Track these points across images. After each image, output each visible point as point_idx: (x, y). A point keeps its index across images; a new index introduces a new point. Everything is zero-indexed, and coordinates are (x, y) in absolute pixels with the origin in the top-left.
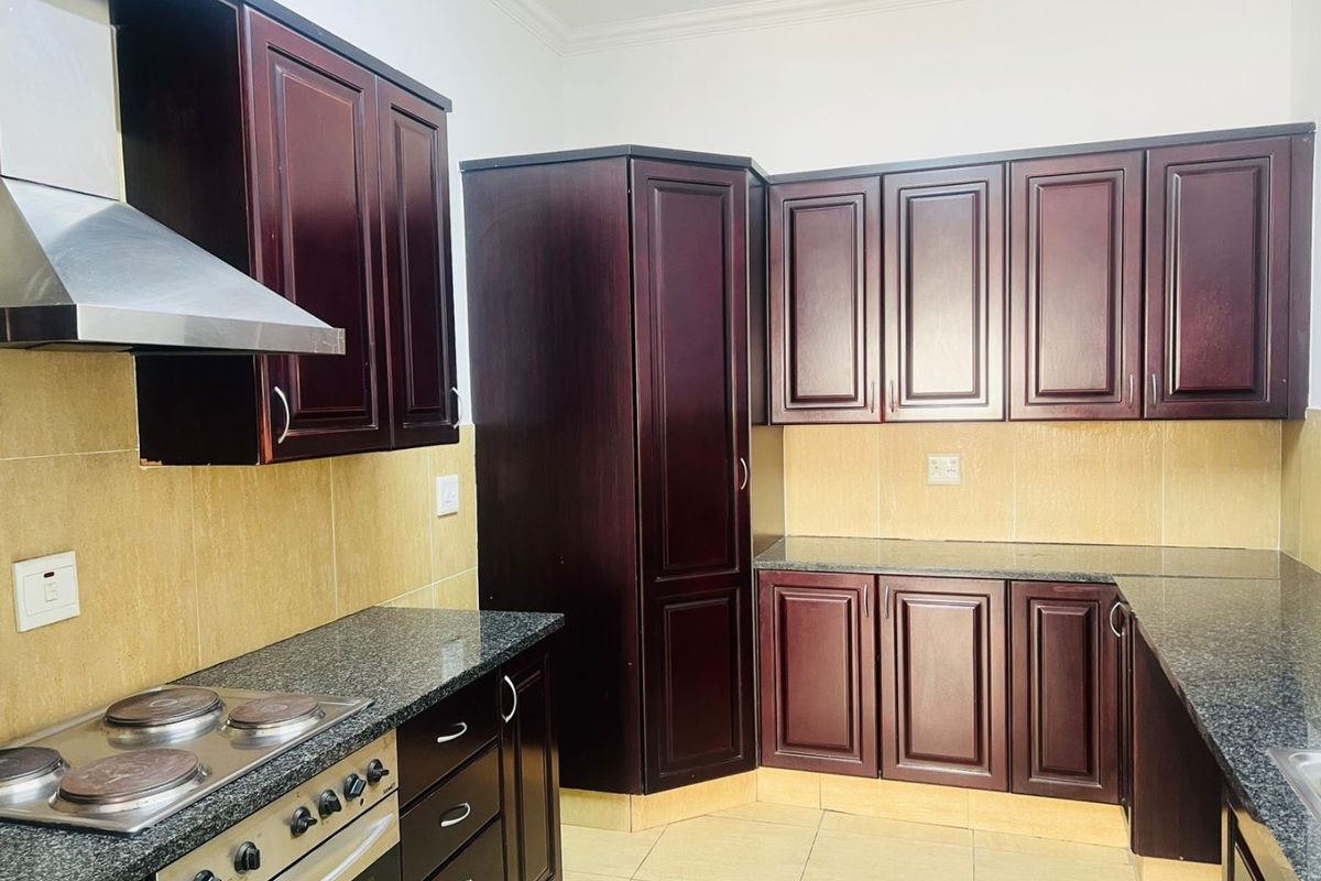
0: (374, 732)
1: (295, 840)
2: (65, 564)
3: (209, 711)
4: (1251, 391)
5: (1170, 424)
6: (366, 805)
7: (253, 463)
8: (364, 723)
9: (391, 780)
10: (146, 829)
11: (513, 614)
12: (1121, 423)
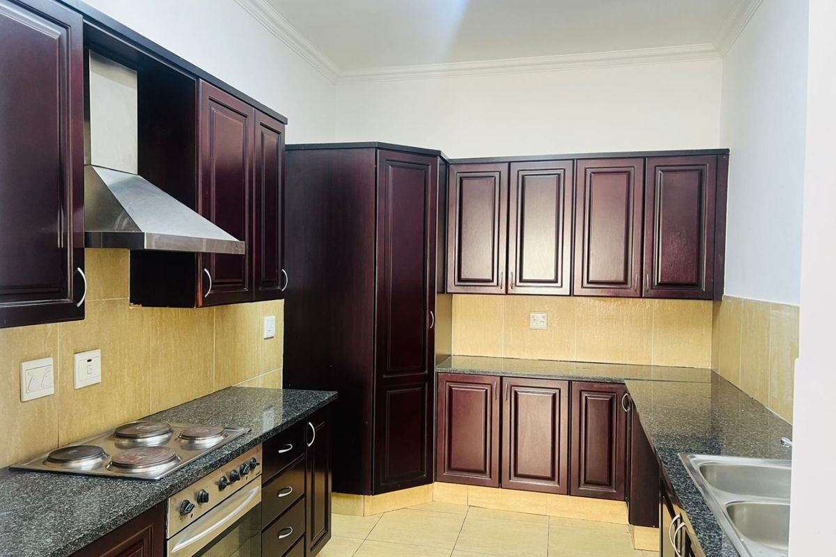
0: (253, 443)
1: (221, 492)
2: (96, 355)
3: (166, 433)
4: (697, 285)
5: (657, 300)
6: (249, 480)
7: (192, 307)
8: (249, 439)
9: (259, 469)
10: (162, 478)
11: (310, 391)
12: (632, 299)
